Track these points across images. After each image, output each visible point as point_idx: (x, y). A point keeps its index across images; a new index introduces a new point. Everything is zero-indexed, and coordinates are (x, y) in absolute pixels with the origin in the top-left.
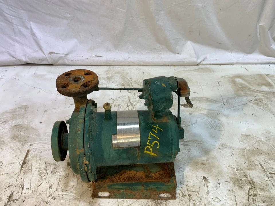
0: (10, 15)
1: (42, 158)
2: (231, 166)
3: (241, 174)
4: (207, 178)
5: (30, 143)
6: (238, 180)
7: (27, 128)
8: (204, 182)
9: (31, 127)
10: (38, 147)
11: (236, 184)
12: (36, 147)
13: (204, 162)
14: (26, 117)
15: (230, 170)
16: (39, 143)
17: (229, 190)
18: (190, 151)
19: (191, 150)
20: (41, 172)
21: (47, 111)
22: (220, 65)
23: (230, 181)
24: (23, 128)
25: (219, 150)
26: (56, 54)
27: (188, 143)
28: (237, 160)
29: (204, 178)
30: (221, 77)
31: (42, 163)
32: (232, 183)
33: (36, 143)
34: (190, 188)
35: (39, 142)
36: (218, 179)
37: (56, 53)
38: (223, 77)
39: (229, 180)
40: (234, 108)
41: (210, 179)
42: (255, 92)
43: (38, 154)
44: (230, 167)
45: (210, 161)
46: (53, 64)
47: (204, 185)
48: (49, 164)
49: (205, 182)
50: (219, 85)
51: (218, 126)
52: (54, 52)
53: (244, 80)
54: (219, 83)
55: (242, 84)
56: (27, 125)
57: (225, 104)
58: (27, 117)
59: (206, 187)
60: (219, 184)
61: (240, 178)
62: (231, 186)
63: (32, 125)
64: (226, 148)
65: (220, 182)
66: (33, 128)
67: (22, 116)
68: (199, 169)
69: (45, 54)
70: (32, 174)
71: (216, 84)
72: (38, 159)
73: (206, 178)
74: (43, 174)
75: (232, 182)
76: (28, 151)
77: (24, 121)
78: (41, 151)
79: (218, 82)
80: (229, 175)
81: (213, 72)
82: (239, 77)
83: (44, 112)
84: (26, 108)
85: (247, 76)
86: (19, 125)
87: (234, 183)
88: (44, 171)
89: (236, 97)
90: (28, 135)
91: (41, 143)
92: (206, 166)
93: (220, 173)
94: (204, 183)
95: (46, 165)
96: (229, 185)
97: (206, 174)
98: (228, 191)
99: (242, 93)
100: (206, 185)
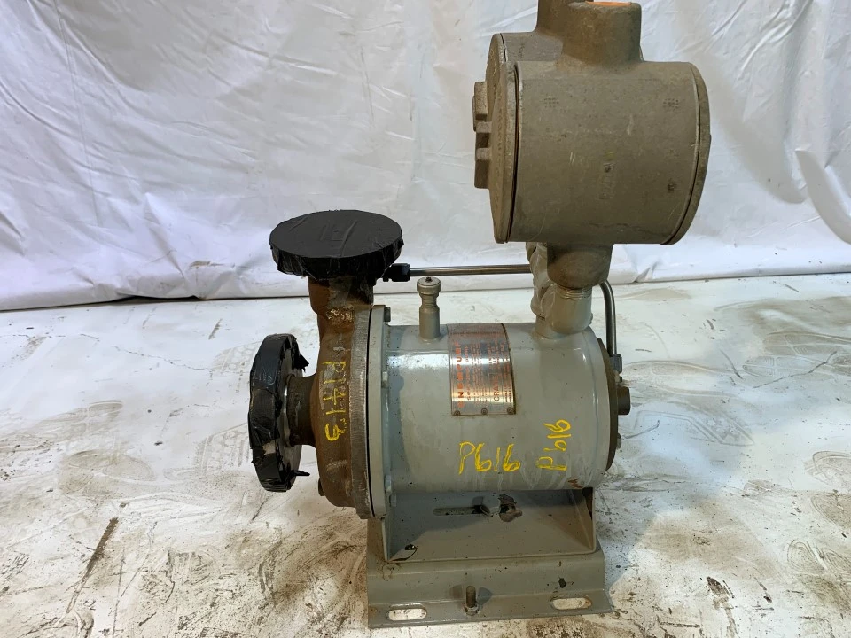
0: (88, 168)
1: (157, 540)
2: (798, 546)
3: (839, 568)
4: (722, 584)
5: (122, 500)
6: (830, 585)
7: (114, 459)
8: (712, 596)
9: (128, 456)
10: (146, 510)
11: (829, 597)
12: (139, 511)
13: (702, 535)
14: (113, 430)
15: (797, 556)
16: (151, 498)
17: (808, 618)
18: (648, 506)
19: (652, 503)
20: (152, 579)
21: (180, 412)
22: (707, 279)
23: (805, 591)
24: (102, 460)
25: (746, 498)
26: (212, 267)
27: (637, 483)
28: (815, 525)
29: (711, 581)
30: (716, 309)
31: (158, 555)
32: (812, 596)
33: (139, 500)
34: (669, 615)
35: (148, 496)
36: (761, 585)
37: (211, 263)
38: (721, 307)
39: (800, 587)
40: (771, 385)
41: (731, 584)
42: (829, 341)
43: (145, 529)
44: (795, 546)
45: (720, 531)
46: (203, 296)
47: (716, 604)
48: (180, 555)
49: (716, 596)
50: (712, 328)
51: (731, 434)
52: (207, 260)
53: (787, 313)
54: (711, 324)
55: (783, 324)
56: (116, 451)
57: (741, 375)
58: (117, 431)
59: (723, 610)
60: (768, 599)
61: (839, 581)
62: (810, 604)
63: (129, 452)
64: (770, 494)
65: (770, 592)
66: (133, 460)
67: (102, 429)
68: (688, 557)
69: (179, 269)
70: (122, 589)
71: (703, 327)
72: (144, 542)
73: (718, 583)
74: (160, 587)
75: (813, 591)
76: (114, 522)
77: (106, 441)
78: (154, 521)
79: (708, 321)
80: (798, 573)
81: (690, 297)
82: (773, 305)
83: (171, 415)
84: (115, 407)
85: (797, 303)
86: (91, 452)
87: (821, 596)
88: (162, 577)
89: (775, 357)
90: (117, 478)
91: (155, 498)
92: (712, 545)
93: (765, 567)
94: (712, 598)
95: (170, 559)
96: (802, 601)
97: (715, 570)
98: (803, 621)
99: (791, 346)
100: (721, 605)
